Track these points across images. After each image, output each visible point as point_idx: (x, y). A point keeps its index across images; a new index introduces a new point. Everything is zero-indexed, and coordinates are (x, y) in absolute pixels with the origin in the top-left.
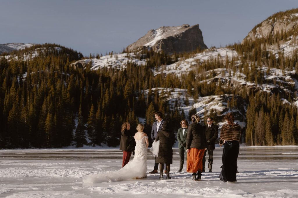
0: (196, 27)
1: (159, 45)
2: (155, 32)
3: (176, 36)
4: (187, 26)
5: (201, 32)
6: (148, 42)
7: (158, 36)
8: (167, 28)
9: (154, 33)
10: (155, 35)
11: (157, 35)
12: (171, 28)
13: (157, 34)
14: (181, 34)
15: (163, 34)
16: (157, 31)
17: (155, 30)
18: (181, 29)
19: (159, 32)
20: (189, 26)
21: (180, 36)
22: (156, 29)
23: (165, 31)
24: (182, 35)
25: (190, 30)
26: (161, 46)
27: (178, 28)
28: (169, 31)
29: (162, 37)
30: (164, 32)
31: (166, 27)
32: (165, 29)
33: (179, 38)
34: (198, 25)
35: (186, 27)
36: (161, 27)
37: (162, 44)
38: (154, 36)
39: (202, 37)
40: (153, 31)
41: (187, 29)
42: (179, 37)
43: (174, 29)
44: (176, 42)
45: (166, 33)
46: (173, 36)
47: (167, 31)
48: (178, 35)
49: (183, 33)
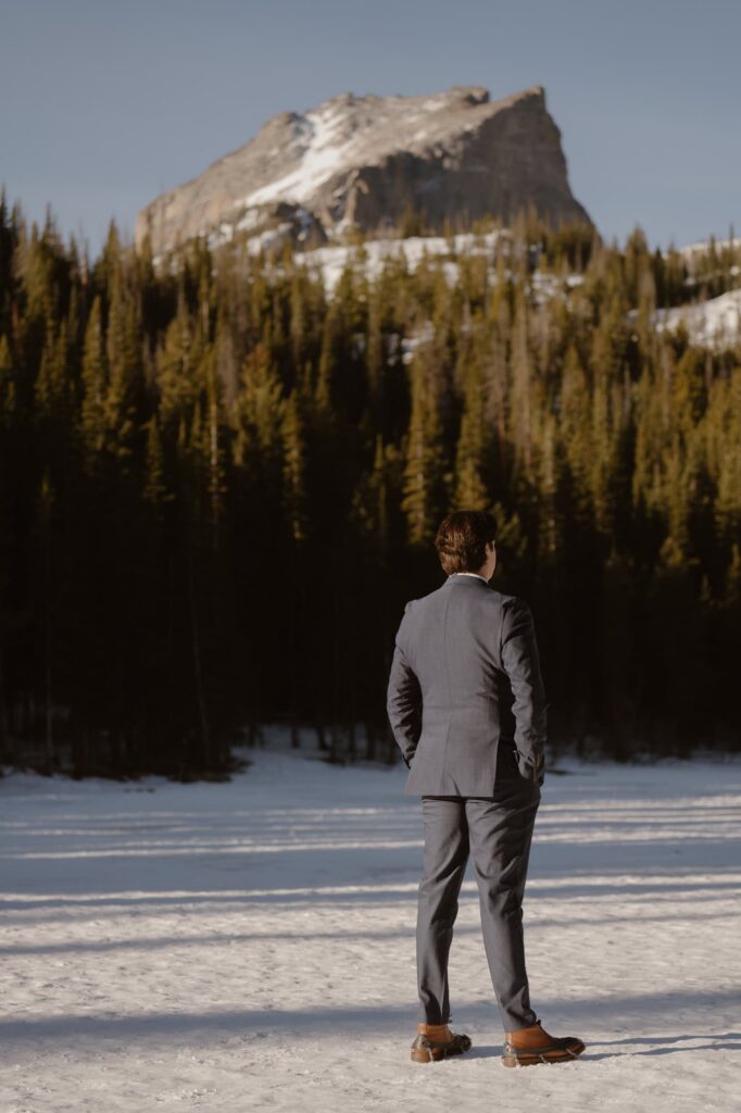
0: (532, 106)
1: (342, 198)
2: (305, 127)
3: (429, 150)
4: (478, 95)
5: (554, 134)
6: (268, 181)
7: (320, 150)
8: (367, 106)
9: (298, 132)
10: (302, 141)
11: (317, 143)
12: (391, 103)
13: (313, 135)
14: (456, 139)
15: (347, 136)
16: (314, 118)
17: (300, 112)
18: (449, 110)
19: (325, 125)
20: (486, 99)
21: (452, 152)
22: (309, 111)
23: (362, 119)
24: (460, 146)
25: (502, 116)
26: (351, 202)
27: (433, 106)
28: (383, 120)
29: (343, 157)
30: (355, 126)
31: (363, 100)
32: (358, 110)
33: (447, 163)
34: (542, 90)
35: (472, 101)
36: (333, 101)
37: (360, 196)
38: (302, 151)
39: (560, 160)
40: (296, 120)
41: (486, 112)
42: (446, 154)
43: (409, 112)
44: (428, 185)
45: (367, 130)
46: (416, 150)
47: (369, 122)
48: (439, 145)
49: (467, 136)
